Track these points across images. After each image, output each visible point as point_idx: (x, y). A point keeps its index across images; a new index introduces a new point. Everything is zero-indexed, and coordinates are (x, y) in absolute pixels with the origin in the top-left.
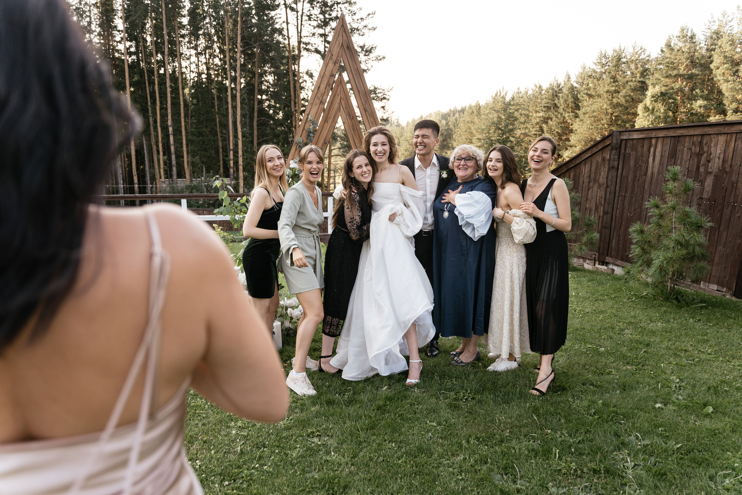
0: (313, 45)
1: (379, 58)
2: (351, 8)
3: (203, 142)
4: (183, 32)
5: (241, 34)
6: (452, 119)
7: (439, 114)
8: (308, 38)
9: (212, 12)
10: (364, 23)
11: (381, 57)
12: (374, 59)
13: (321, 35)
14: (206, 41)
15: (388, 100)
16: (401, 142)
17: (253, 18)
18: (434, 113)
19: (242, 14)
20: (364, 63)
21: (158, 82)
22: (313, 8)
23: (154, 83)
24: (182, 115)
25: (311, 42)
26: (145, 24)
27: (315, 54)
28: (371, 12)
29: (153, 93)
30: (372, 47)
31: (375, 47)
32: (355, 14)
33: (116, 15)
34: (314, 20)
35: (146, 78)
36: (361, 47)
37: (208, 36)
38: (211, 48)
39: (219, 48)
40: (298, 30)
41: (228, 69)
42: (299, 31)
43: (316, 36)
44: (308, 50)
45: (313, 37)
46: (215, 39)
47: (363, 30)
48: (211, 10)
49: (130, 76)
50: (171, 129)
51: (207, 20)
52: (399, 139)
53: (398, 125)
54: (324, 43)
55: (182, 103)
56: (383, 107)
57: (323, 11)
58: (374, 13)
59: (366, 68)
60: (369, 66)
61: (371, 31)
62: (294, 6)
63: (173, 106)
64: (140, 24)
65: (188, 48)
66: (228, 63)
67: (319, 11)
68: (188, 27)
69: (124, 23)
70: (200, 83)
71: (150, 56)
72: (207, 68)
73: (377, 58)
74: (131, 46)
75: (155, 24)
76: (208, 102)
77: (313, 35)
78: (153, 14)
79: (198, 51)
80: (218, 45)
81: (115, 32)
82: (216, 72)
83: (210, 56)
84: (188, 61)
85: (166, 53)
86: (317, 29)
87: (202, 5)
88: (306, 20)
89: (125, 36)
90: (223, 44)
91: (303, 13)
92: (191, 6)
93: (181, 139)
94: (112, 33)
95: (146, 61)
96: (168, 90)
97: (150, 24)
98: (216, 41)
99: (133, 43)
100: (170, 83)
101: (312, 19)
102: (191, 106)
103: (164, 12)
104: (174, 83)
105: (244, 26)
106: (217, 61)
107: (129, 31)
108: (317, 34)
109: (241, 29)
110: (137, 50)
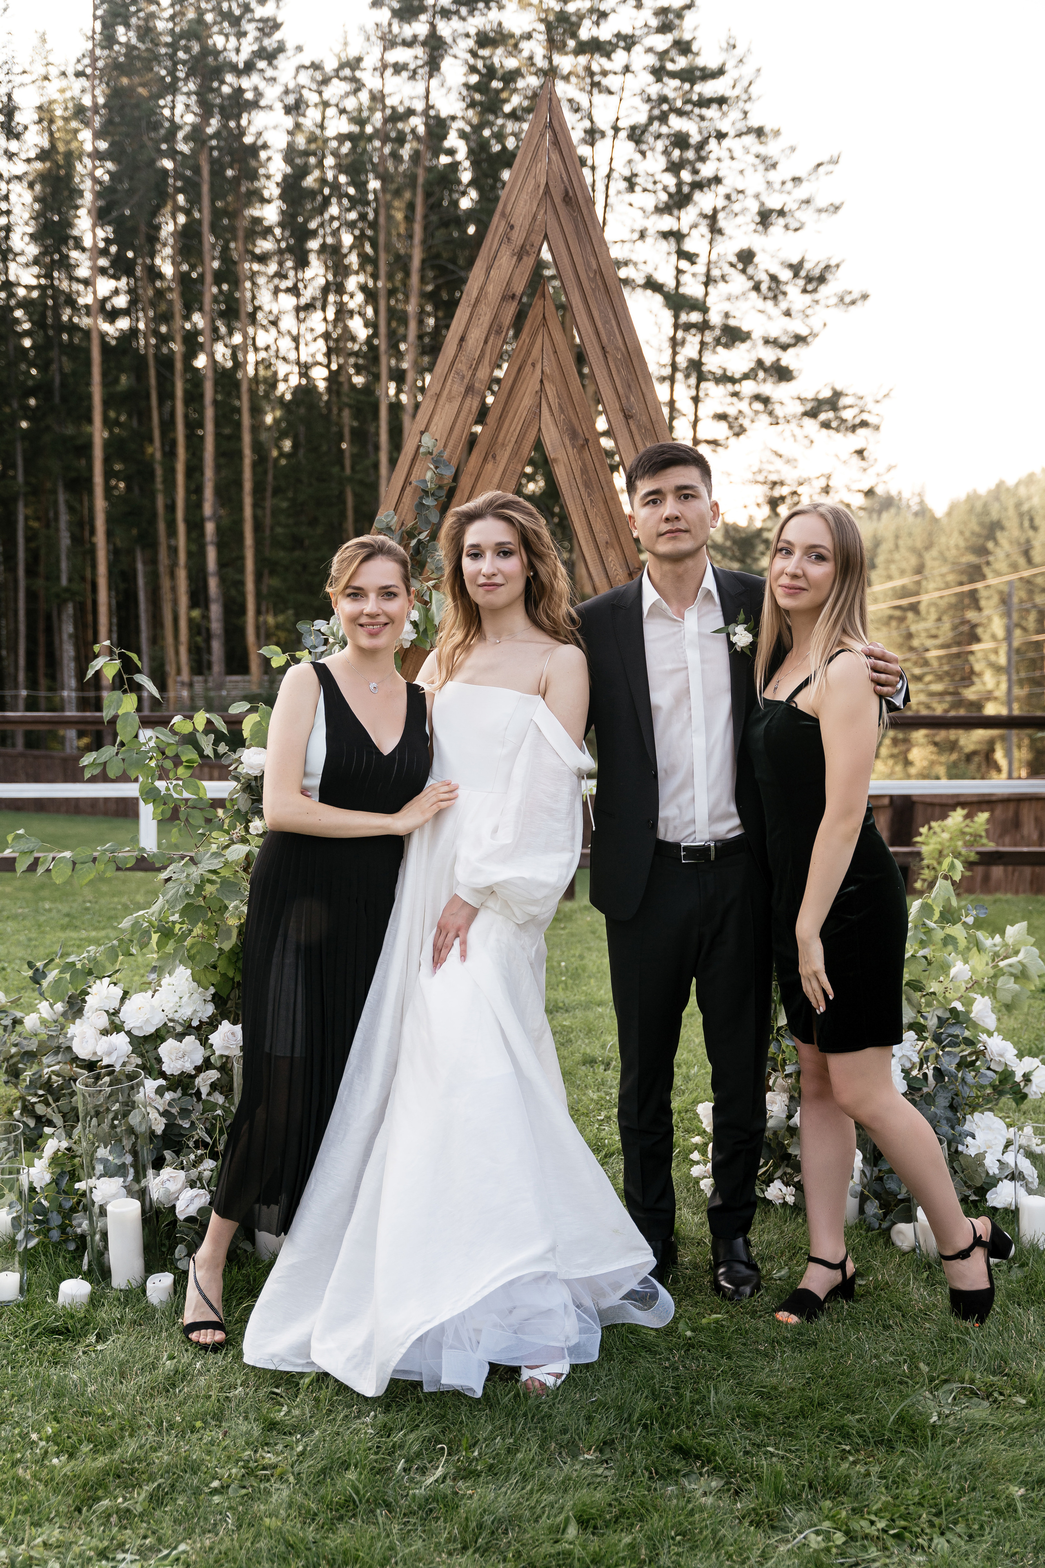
0: (641, 266)
1: (848, 299)
2: (762, 150)
3: (305, 567)
4: (266, 246)
5: (424, 242)
8: (628, 246)
9: (348, 184)
10: (802, 192)
11: (856, 295)
12: (834, 300)
13: (666, 235)
14: (327, 268)
15: (877, 428)
16: (929, 563)
17: (464, 193)
19: (428, 184)
20: (800, 315)
21: (186, 392)
22: (643, 153)
23: (172, 396)
24: (248, 486)
25: (634, 258)
26: (158, 228)
27: (649, 292)
28: (825, 158)
29: (168, 425)
30: (827, 267)
31: (838, 266)
32: (774, 166)
33: (77, 207)
34: (645, 190)
35: (153, 381)
36: (791, 266)
37: (332, 254)
38: (340, 289)
39: (363, 288)
41: (383, 347)
43: (649, 240)
45: (639, 243)
46: (353, 260)
47: (798, 214)
48: (343, 179)
49: (104, 374)
50: (210, 528)
51: (334, 210)
52: (920, 556)
53: (923, 512)
54: (674, 257)
55: (247, 451)
56: (860, 452)
57: (673, 163)
58: (835, 161)
59: (804, 332)
60: (815, 323)
61: (824, 216)
63: (222, 461)
64: (143, 228)
65: (276, 291)
66: (383, 329)
67: (662, 162)
68: (278, 231)
69: (94, 226)
70: (305, 393)
71: (166, 317)
72: (329, 348)
73: (842, 300)
74: (116, 292)
75: (184, 226)
76: (324, 448)
77: (642, 235)
78: (181, 199)
79: (303, 301)
80: (361, 278)
81: (74, 254)
82: (352, 360)
83: (338, 313)
84: (273, 331)
85: (207, 307)
86: (655, 218)
87: (320, 164)
88: (619, 192)
89: (103, 262)
90: (375, 276)
91: (611, 170)
92: (289, 170)
93: (242, 558)
94: (68, 256)
95: (156, 333)
96: (209, 413)
97: (171, 227)
98: (355, 267)
99: (123, 283)
100: (216, 392)
101: (638, 189)
102: (277, 460)
103: (205, 189)
104: (229, 395)
105: (434, 218)
106: (357, 326)
107: (113, 249)
108: (651, 231)
109: (425, 228)
110: (133, 303)
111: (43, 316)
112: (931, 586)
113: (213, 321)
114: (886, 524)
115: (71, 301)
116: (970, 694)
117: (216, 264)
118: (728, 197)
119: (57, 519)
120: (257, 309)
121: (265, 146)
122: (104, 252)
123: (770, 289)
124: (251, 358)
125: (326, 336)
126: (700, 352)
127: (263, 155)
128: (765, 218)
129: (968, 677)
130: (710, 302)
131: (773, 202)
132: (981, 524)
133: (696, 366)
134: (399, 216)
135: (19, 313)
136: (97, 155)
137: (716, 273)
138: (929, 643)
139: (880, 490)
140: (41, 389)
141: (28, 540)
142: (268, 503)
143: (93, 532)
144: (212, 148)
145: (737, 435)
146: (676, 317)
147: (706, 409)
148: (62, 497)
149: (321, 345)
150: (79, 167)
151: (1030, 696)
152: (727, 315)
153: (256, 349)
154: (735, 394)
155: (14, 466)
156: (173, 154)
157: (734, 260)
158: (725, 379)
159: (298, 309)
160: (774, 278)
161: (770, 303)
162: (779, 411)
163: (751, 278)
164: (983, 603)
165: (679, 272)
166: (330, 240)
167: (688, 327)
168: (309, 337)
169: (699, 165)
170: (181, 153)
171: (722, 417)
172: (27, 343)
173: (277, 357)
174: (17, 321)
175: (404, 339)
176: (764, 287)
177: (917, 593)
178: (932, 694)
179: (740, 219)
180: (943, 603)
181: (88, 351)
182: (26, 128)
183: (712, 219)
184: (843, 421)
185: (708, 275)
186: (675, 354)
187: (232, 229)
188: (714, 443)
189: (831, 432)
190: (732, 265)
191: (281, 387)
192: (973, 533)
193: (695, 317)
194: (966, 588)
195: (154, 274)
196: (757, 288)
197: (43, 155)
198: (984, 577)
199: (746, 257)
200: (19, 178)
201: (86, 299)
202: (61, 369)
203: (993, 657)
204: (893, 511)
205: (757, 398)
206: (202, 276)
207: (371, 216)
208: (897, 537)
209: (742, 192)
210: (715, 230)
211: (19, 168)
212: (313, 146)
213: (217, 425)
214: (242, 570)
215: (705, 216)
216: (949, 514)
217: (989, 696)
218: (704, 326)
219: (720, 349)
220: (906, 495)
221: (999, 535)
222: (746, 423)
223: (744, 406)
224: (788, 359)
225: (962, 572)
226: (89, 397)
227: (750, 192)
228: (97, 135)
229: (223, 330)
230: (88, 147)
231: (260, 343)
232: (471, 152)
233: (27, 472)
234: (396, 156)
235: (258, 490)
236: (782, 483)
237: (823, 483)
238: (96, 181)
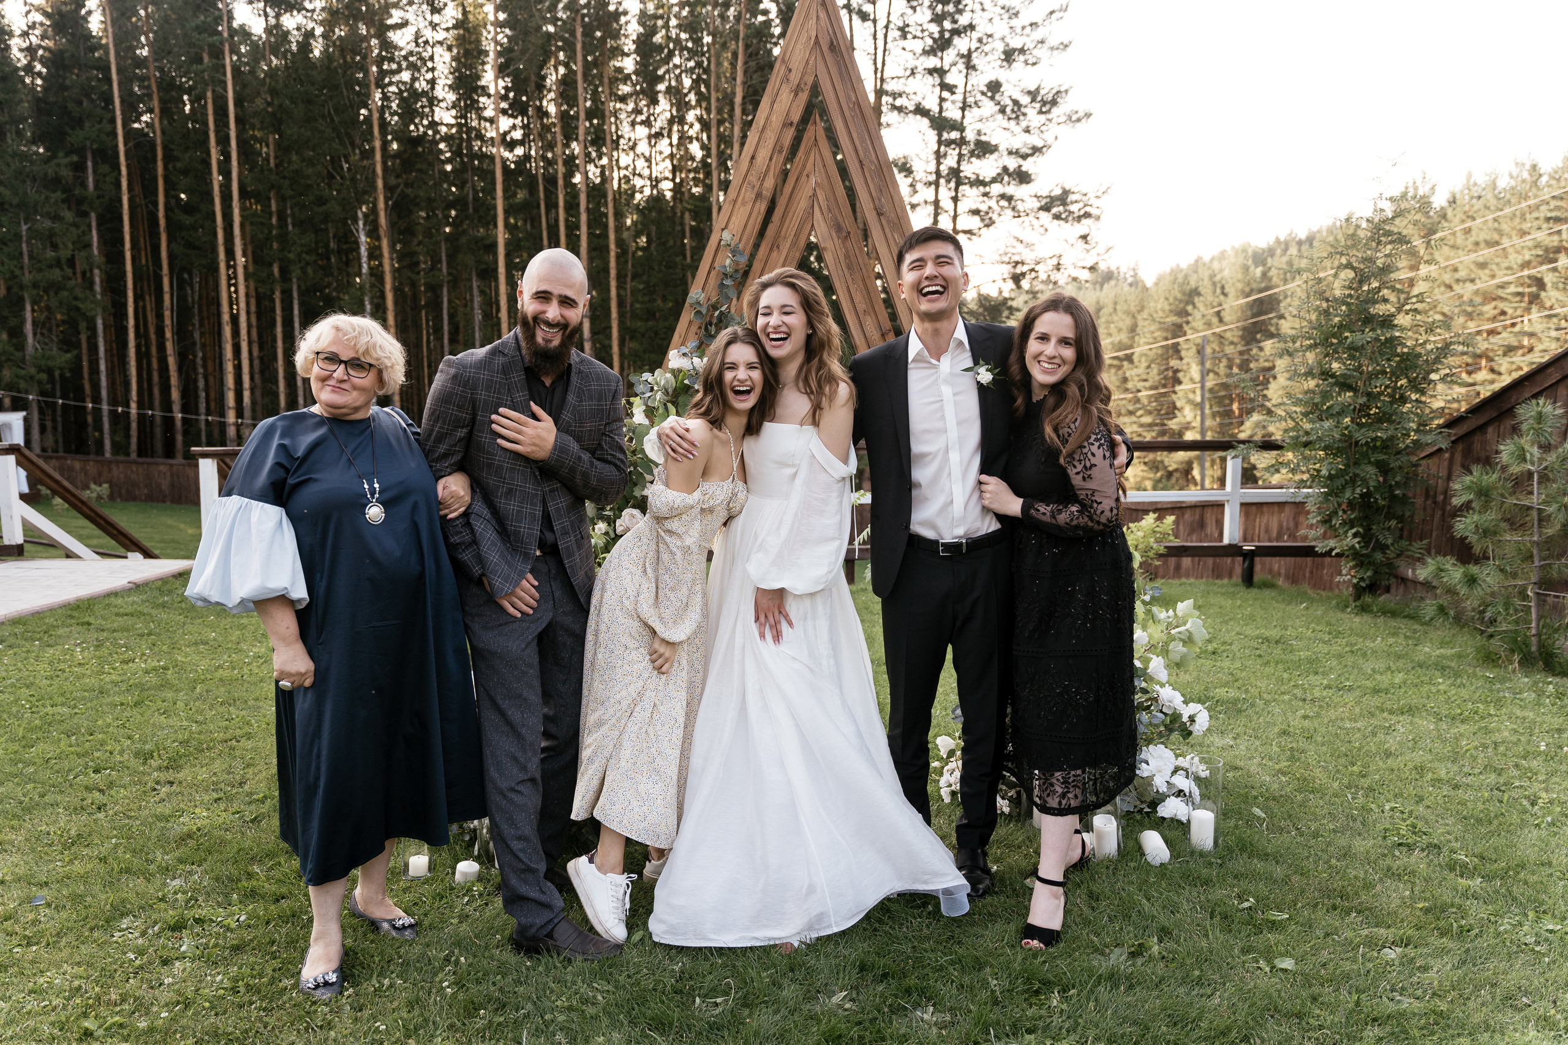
0: (911, 97)
1: (1074, 118)
3: (656, 333)
4: (625, 89)
5: (744, 83)
6: (1278, 263)
7: (1244, 251)
8: (902, 81)
9: (688, 40)
10: (1038, 35)
11: (1081, 114)
12: (1063, 119)
13: (931, 72)
14: (672, 105)
15: (1098, 218)
16: (1140, 323)
17: (776, 44)
18: (1233, 248)
19: (747, 37)
20: (1037, 131)
21: (566, 202)
22: (914, 8)
23: (556, 206)
24: (613, 273)
25: (907, 90)
26: (544, 78)
27: (916, 117)
28: (1056, 7)
30: (1058, 92)
31: (1066, 91)
32: (1016, 14)
33: (484, 63)
34: (915, 37)
35: (542, 195)
36: (1029, 93)
37: (676, 94)
38: (682, 121)
39: (700, 119)
40: (875, 63)
41: (714, 165)
42: (879, 66)
43: (918, 76)
44: (900, 109)
45: (911, 78)
46: (692, 98)
47: (1035, 52)
48: (684, 36)
49: (505, 190)
51: (677, 60)
52: (1134, 317)
53: (1136, 283)
54: (938, 89)
55: (612, 246)
56: (1084, 237)
57: (937, 15)
59: (1040, 144)
60: (1049, 137)
61: (1055, 52)
62: (868, 8)
63: (594, 254)
64: (533, 78)
65: (633, 124)
66: (714, 151)
67: (928, 15)
68: (634, 77)
69: (497, 78)
70: (656, 201)
71: (551, 146)
72: (674, 166)
73: (1070, 118)
74: (514, 127)
75: (564, 75)
76: (671, 243)
77: (913, 73)
78: (561, 55)
79: (653, 131)
80: (698, 112)
81: (482, 99)
82: (691, 175)
83: (680, 138)
84: (631, 154)
85: (581, 138)
86: (922, 58)
87: (666, 26)
88: (895, 40)
89: (504, 105)
90: (708, 110)
91: (889, 22)
92: (641, 30)
93: (610, 327)
94: (478, 102)
95: (544, 158)
96: (584, 218)
97: (554, 78)
98: (693, 103)
99: (518, 121)
100: (588, 202)
101: (909, 36)
102: (634, 253)
103: (579, 46)
104: (599, 204)
105: (753, 64)
106: (695, 149)
107: (511, 95)
108: (920, 69)
109: (745, 72)
110: (524, 135)
111: (460, 146)
112: (1143, 340)
113: (586, 148)
114: (1108, 293)
115: (480, 137)
116: (1173, 424)
117: (588, 104)
118: (980, 40)
119: (472, 301)
120: (619, 137)
121: (625, 13)
122: (504, 98)
123: (1013, 111)
124: (615, 175)
125: (672, 156)
126: (959, 162)
127: (623, 19)
128: (1009, 56)
129: (1173, 410)
130: (966, 122)
131: (1016, 43)
132: (1184, 294)
133: (955, 173)
134: (726, 64)
135: (442, 146)
136: (498, 24)
137: (971, 100)
138: (1140, 385)
139: (1102, 266)
140: (458, 203)
141: (451, 317)
142: (628, 286)
143: (498, 310)
144: (584, 16)
145: (987, 226)
146: (940, 135)
147: (962, 206)
148: (475, 284)
149: (668, 164)
150: (485, 33)
151: (1221, 425)
152: (979, 133)
153: (619, 168)
154: (986, 195)
155: (440, 261)
156: (554, 20)
157: (985, 89)
158: (978, 182)
159: (650, 137)
160: (1016, 102)
161: (1013, 122)
162: (1020, 206)
163: (999, 103)
164: (1183, 353)
165: (942, 100)
166: (673, 83)
167: (949, 143)
168: (659, 158)
169: (957, 16)
170: (561, 19)
171: (976, 212)
172: (449, 168)
173: (634, 174)
174: (441, 152)
175: (730, 157)
176: (1008, 110)
177: (1131, 347)
178: (1142, 425)
179: (990, 57)
180: (1151, 354)
181: (493, 173)
182: (445, 5)
183: (967, 57)
184: (1071, 212)
185: (964, 102)
186: (939, 164)
187: (601, 76)
188: (969, 232)
189: (1062, 222)
190: (983, 93)
191: (638, 196)
192: (1176, 299)
193: (955, 135)
194: (1170, 342)
195: (542, 113)
196: (1003, 111)
197: (459, 25)
198: (1185, 334)
199: (994, 87)
200: (441, 43)
201: (491, 134)
202: (474, 188)
203: (1191, 396)
204: (1113, 283)
205: (1003, 196)
206: (577, 113)
207: (706, 64)
208: (1116, 303)
209: (990, 36)
210: (970, 67)
211: (441, 35)
212: (661, 11)
213: (589, 227)
214: (609, 337)
215: (963, 56)
216: (1156, 284)
217: (1187, 427)
218: (962, 142)
219: (973, 159)
220: (1123, 270)
221: (1196, 299)
222: (995, 217)
223: (992, 203)
224: (1028, 166)
225: (1167, 330)
226: (495, 208)
227: (996, 36)
228: (498, 9)
229: (594, 154)
230: (491, 17)
231: (622, 164)
232: (780, 11)
233: (448, 264)
234: (723, 17)
235: (621, 277)
236: (1023, 263)
237: (1055, 261)
238: (497, 43)
